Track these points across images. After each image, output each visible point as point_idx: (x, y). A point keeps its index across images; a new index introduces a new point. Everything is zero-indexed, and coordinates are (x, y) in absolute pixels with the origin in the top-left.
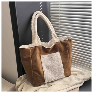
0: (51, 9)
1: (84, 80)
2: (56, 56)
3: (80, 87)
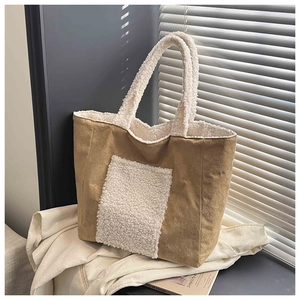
1: (237, 250)
3: (222, 272)
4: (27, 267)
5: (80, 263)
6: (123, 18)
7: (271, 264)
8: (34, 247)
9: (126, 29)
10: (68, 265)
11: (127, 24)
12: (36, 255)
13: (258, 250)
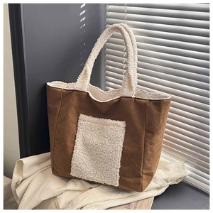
0: (110, 13)
1: (167, 181)
2: (112, 127)
3: (156, 198)
4: (12, 199)
5: (52, 196)
6: (81, 14)
7: (190, 190)
8: (17, 185)
9: (84, 22)
10: (44, 198)
11: (84, 19)
12: (19, 191)
13: (181, 180)
